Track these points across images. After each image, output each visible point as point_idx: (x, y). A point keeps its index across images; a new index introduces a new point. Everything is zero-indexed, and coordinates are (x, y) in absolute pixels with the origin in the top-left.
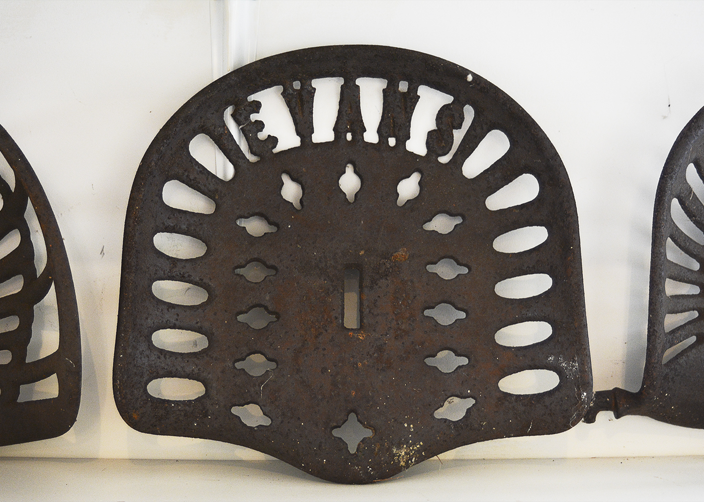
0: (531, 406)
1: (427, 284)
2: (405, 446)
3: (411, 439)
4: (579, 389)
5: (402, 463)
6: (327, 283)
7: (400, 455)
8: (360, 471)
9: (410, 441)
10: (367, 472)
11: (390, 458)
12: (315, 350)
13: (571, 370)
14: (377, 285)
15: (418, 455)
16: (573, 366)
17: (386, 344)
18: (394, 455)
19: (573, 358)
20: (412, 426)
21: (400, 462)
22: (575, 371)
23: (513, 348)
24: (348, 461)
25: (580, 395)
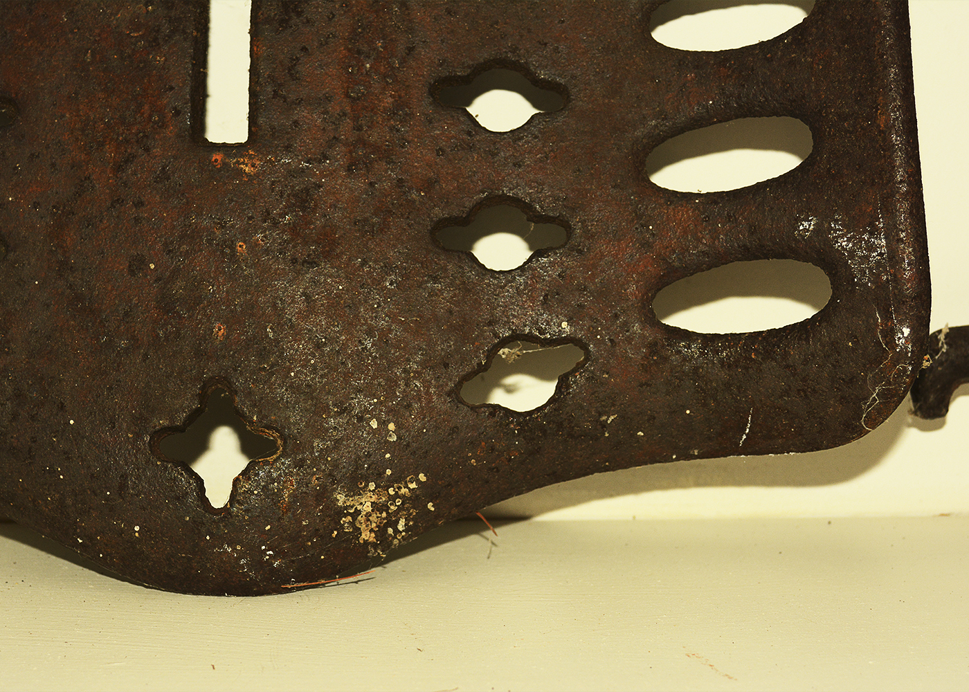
0: (746, 368)
1: (449, 12)
2: (372, 486)
3: (390, 464)
4: (887, 316)
5: (367, 536)
6: (154, 11)
7: (358, 512)
8: (239, 558)
9: (389, 472)
10: (261, 562)
11: (328, 520)
12: (113, 206)
13: (867, 258)
14: (299, 14)
15: (414, 512)
16: (871, 248)
17: (320, 186)
18: (341, 512)
19: (872, 224)
20: (392, 426)
21: (358, 531)
22: (878, 263)
23: (699, 195)
24: (203, 530)
25: (890, 333)
